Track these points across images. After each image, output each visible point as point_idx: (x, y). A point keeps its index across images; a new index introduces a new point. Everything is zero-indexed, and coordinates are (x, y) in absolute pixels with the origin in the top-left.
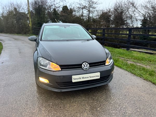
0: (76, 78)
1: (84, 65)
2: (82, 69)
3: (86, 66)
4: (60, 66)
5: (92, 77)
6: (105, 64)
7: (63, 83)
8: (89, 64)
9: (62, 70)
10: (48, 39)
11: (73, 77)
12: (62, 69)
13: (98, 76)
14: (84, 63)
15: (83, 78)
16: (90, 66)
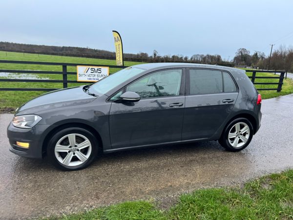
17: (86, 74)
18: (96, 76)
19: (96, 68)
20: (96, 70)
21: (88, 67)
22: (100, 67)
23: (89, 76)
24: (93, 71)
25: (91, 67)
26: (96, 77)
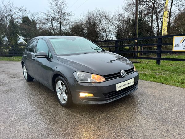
0: (120, 87)
1: (122, 72)
2: (122, 77)
3: (124, 73)
4: (104, 76)
5: (130, 83)
6: (134, 70)
7: (108, 93)
8: (126, 71)
9: (106, 81)
10: (64, 54)
11: (118, 85)
12: (106, 79)
13: (133, 82)
14: (122, 71)
15: (124, 85)
16: (127, 73)
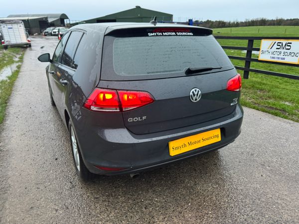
17: (269, 50)
18: (282, 54)
19: (284, 42)
20: (284, 45)
21: (274, 41)
22: (290, 41)
23: (273, 53)
24: (280, 46)
25: (278, 41)
26: (281, 56)
